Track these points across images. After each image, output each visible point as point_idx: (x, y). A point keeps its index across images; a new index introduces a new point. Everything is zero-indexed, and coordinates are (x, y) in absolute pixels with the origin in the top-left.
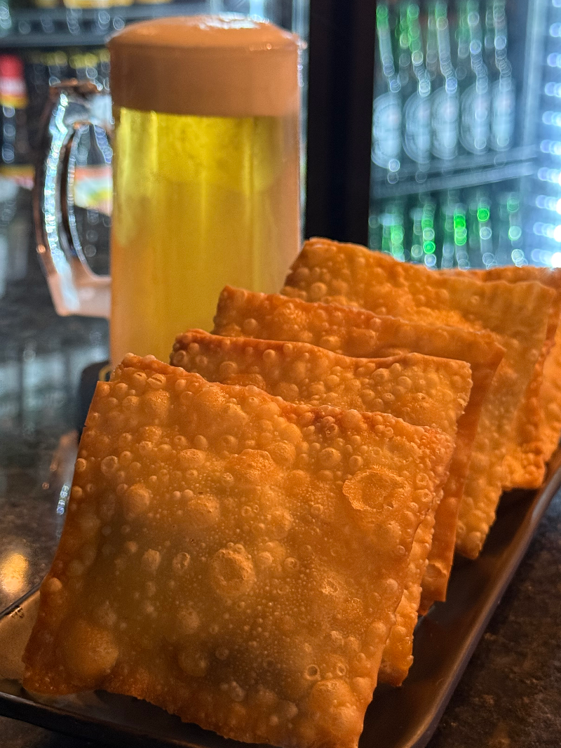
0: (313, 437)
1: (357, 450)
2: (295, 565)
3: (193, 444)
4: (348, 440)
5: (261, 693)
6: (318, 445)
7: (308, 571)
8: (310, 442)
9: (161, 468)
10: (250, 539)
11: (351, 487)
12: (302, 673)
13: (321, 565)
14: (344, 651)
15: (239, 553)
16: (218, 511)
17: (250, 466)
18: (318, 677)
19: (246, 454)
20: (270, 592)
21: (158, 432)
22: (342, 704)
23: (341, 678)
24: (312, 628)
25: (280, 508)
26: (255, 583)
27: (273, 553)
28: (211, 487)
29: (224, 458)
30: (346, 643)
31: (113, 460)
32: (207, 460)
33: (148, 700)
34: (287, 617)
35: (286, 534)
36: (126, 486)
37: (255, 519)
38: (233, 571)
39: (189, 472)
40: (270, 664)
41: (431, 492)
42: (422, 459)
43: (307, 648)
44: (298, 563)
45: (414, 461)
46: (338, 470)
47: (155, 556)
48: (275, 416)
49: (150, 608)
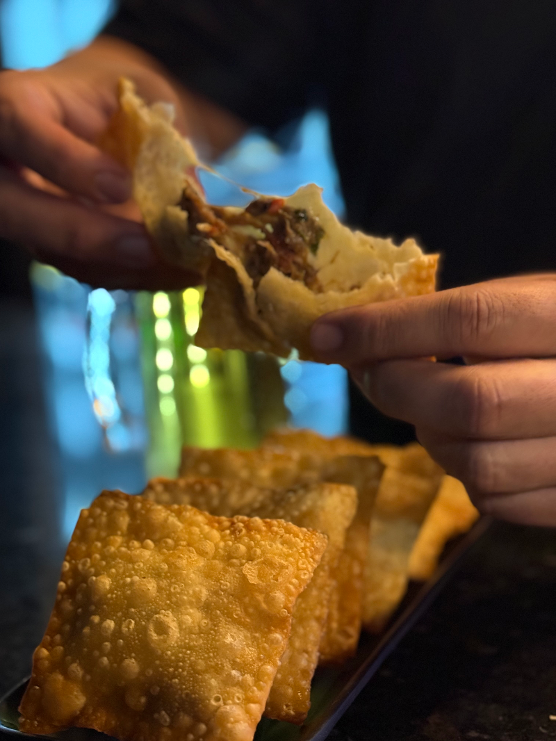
0: (227, 538)
1: (258, 544)
2: (207, 624)
3: (144, 547)
4: (252, 538)
5: (181, 717)
6: (230, 543)
7: (216, 628)
8: (225, 541)
9: (119, 563)
10: (176, 607)
11: (247, 568)
12: (209, 700)
13: (226, 624)
14: (242, 685)
15: (168, 617)
16: (155, 589)
17: (179, 557)
18: (221, 702)
19: (179, 549)
20: (188, 643)
21: (119, 540)
22: (237, 721)
23: (238, 704)
24: (218, 670)
25: (199, 586)
26: (178, 638)
28: (151, 574)
29: (164, 554)
30: (242, 679)
31: (87, 561)
32: (151, 556)
33: (105, 733)
34: (200, 661)
35: (202, 604)
36: (94, 578)
37: (180, 594)
38: (162, 629)
39: (137, 564)
40: (187, 695)
41: (309, 573)
42: (304, 549)
43: (213, 682)
44: (210, 623)
45: (298, 550)
46: (243, 559)
47: (110, 624)
48: (202, 525)
49: (105, 660)
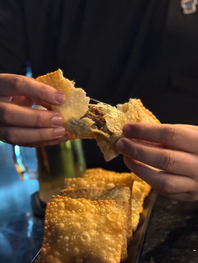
0: (98, 207)
1: (109, 208)
2: (99, 234)
3: (72, 213)
4: (106, 207)
6: (100, 209)
7: (102, 235)
8: (97, 208)
9: (65, 219)
10: (88, 230)
11: (108, 216)
12: (104, 257)
13: (104, 234)
14: (112, 252)
15: (86, 233)
16: (80, 225)
17: (85, 215)
18: (107, 258)
19: (84, 212)
20: (94, 241)
21: (63, 211)
23: (113, 258)
24: (105, 248)
25: (94, 223)
26: (91, 240)
27: (94, 233)
28: (77, 221)
29: (79, 214)
30: (112, 250)
31: (54, 219)
32: (75, 215)
34: (99, 246)
35: (96, 228)
36: (57, 224)
37: (88, 226)
38: (85, 237)
39: (72, 218)
40: (97, 257)
41: (126, 215)
43: (104, 252)
46: (105, 213)
47: (67, 238)
48: (89, 204)
49: (67, 249)
